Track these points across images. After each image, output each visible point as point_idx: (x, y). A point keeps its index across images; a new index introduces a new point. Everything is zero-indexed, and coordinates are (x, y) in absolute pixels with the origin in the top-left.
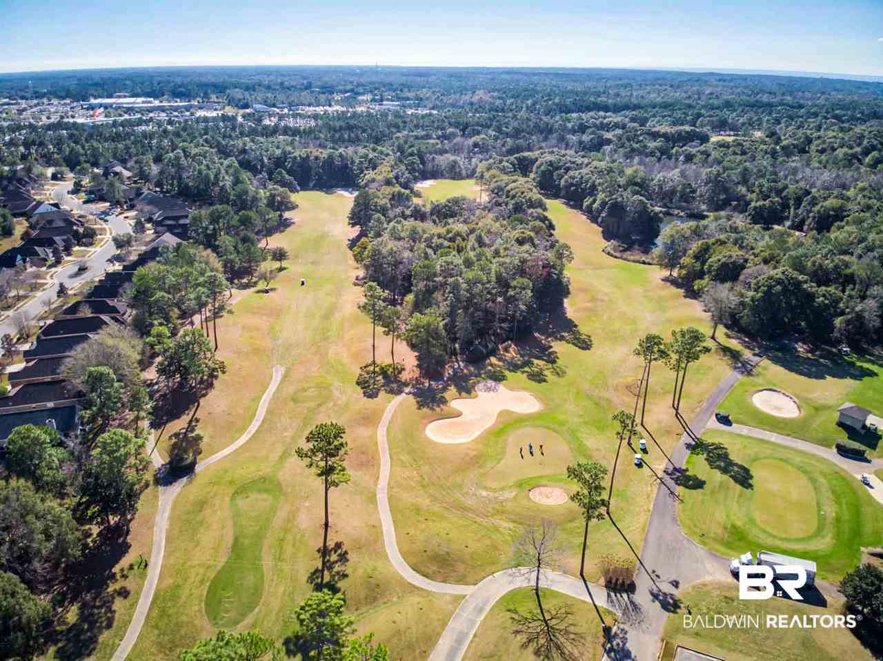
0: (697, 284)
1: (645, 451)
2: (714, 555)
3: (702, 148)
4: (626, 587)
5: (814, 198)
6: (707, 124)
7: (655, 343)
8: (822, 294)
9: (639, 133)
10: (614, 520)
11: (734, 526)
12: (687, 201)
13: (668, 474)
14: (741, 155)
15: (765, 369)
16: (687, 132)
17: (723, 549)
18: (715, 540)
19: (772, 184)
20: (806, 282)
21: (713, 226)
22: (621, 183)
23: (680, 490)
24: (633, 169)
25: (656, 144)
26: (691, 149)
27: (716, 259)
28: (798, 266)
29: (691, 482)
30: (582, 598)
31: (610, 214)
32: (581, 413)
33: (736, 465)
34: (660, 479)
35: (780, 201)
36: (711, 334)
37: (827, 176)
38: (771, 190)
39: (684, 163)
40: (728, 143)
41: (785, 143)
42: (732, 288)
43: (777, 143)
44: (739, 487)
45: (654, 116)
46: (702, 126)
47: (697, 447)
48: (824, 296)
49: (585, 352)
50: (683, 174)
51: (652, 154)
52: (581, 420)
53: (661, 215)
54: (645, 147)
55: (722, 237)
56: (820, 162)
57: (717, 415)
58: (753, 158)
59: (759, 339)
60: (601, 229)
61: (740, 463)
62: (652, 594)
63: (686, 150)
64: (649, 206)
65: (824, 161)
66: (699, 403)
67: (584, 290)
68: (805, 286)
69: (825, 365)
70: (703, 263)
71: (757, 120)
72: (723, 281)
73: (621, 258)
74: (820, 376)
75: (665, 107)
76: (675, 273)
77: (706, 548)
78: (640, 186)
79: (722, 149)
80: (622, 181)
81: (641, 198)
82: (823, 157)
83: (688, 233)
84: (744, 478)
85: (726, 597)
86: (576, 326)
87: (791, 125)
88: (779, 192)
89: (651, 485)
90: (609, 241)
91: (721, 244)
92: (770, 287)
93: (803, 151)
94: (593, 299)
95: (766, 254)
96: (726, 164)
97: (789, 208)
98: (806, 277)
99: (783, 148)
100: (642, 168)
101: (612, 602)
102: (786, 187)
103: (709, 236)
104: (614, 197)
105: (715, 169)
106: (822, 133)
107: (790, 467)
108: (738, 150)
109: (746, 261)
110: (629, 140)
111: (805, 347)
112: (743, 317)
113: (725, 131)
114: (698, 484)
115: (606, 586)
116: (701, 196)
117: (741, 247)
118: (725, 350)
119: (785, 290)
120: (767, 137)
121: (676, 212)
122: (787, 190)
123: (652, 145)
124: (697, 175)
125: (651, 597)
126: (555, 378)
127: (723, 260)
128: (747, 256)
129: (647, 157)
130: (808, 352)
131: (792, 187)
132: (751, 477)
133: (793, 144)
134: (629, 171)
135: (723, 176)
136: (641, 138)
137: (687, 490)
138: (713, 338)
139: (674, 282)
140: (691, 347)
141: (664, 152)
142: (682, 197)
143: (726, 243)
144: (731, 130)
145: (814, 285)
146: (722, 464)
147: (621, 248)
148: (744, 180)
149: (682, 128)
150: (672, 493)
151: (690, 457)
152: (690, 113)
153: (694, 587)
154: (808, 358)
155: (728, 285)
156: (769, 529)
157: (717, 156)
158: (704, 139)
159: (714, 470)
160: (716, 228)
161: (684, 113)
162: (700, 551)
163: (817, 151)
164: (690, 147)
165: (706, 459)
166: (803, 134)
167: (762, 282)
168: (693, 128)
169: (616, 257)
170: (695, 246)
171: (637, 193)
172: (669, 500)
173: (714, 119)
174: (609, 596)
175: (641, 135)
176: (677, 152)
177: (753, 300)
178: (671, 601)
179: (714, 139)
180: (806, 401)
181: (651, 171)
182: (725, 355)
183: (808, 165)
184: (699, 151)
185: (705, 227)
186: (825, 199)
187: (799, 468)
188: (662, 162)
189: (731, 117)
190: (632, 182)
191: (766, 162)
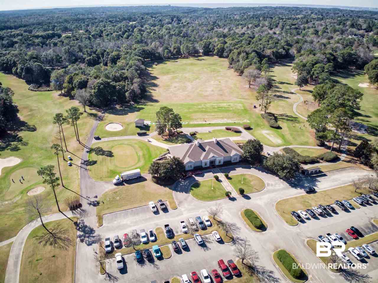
0: (73, 93)
1: (71, 160)
2: (107, 182)
3: (60, 40)
4: (78, 206)
5: (108, 52)
6: (59, 30)
7: (60, 117)
8: (118, 85)
9: (29, 36)
10: (66, 187)
11: (111, 171)
12: (59, 62)
13: (83, 164)
14: (77, 40)
15: (107, 117)
16: (51, 34)
17: (109, 179)
18: (106, 177)
19: (91, 50)
20: (111, 82)
21: (71, 69)
22: (27, 59)
23: (89, 167)
24: (31, 52)
25: (38, 40)
26: (56, 40)
27: (76, 81)
28: (107, 77)
29: (92, 163)
30: (63, 218)
31: (26, 73)
32: (40, 156)
33: (106, 151)
34: (80, 167)
35: (96, 56)
36: (84, 111)
37: (112, 44)
38: (91, 52)
39: (53, 47)
40: (70, 36)
41: (92, 34)
42: (86, 91)
43: (90, 34)
44: (109, 158)
45: (34, 28)
46: (57, 31)
47: (90, 151)
48: (119, 85)
49: (34, 132)
50: (54, 51)
51: (38, 45)
52: (41, 158)
53: (50, 70)
54: (34, 42)
55: (77, 72)
56: (108, 39)
57: (95, 138)
58: (82, 41)
59: (102, 107)
60: (25, 80)
61: (107, 150)
62: (89, 204)
63: (53, 41)
64: (43, 66)
65: (109, 39)
66: (87, 136)
67: (25, 108)
68: (111, 83)
69: (127, 110)
70: (72, 84)
71: (80, 26)
72: (81, 89)
73: (38, 91)
74: (126, 114)
75: (39, 24)
76: (63, 92)
77: (103, 181)
78: (36, 58)
79: (68, 39)
80: (27, 57)
81: (38, 63)
82: (109, 37)
83: (62, 74)
84: (110, 154)
85: (114, 193)
86: (26, 123)
87: (93, 26)
88: (95, 53)
89: (77, 170)
90: (30, 85)
91: (77, 75)
92: (99, 87)
93: (100, 36)
94: (31, 110)
95: (95, 75)
96: (71, 44)
97: (100, 58)
98: (110, 80)
99: (93, 36)
100: (35, 51)
101: (75, 213)
102: (97, 50)
103: (71, 73)
104: (26, 65)
105: (67, 47)
106: (106, 28)
107: (125, 146)
108: (74, 38)
109: (88, 79)
110: (26, 41)
111: (119, 106)
112: (93, 101)
113: (68, 32)
114: (95, 163)
115: (71, 210)
116: (65, 59)
117: (85, 75)
118: (91, 114)
119: (105, 86)
120: (85, 32)
121: (56, 67)
122: (97, 51)
123: (37, 41)
124: (60, 51)
125: (89, 205)
126: (24, 147)
127: (79, 81)
128: (88, 78)
129: (36, 46)
130: (120, 107)
131: (99, 50)
132: (113, 153)
133: (96, 34)
134: (29, 53)
135: (71, 49)
136: (31, 39)
137: (91, 166)
138: (85, 111)
139: (64, 95)
140: (75, 114)
141: (43, 43)
142: (57, 61)
143: (78, 74)
144: (70, 31)
145: (114, 82)
146: (101, 153)
147: (37, 87)
148: (81, 50)
149: (48, 32)
150: (86, 169)
151: (89, 155)
152: (50, 26)
153: (102, 195)
154: (121, 109)
155: (84, 90)
156: (122, 167)
157: (67, 42)
158: (59, 36)
159: (99, 156)
160: (73, 70)
161: (48, 26)
162: (102, 183)
163: (106, 35)
164: (54, 40)
165: (95, 154)
166: (99, 29)
167: (96, 85)
168: (53, 32)
169: (35, 91)
170: (67, 78)
171: (36, 62)
172: (86, 172)
173: (62, 27)
174: (73, 212)
175: (31, 37)
176: (49, 42)
177: (94, 93)
178: (96, 203)
179: (64, 35)
180: (124, 123)
181: (40, 52)
182: (91, 116)
183: (104, 41)
184: (58, 41)
185: (69, 70)
186: (112, 52)
187: (127, 144)
188: (44, 47)
189: (68, 26)
190: (32, 58)
191: (87, 42)
